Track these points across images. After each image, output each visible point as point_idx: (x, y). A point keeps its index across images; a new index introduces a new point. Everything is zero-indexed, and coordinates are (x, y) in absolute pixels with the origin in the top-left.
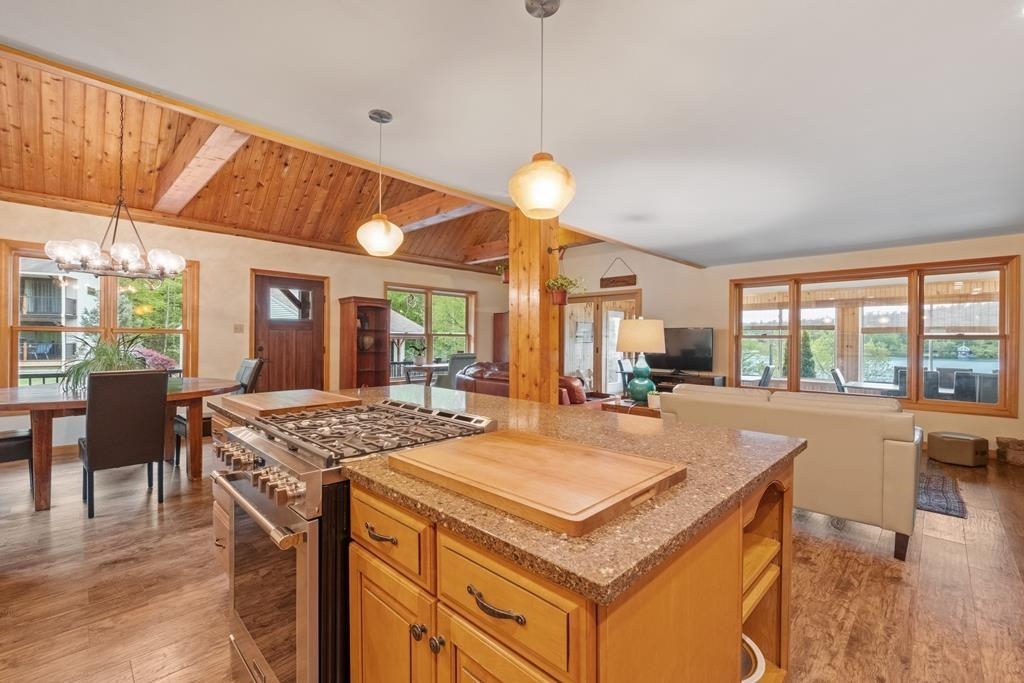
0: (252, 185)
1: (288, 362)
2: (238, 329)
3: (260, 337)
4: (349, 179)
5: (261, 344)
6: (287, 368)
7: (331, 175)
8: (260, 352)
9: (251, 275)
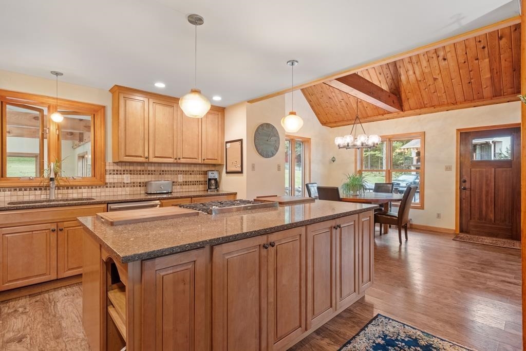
0: (431, 81)
1: (487, 192)
2: (448, 168)
3: (464, 174)
4: (502, 42)
5: (465, 178)
6: (487, 196)
7: (484, 48)
8: (464, 184)
9: (457, 134)
